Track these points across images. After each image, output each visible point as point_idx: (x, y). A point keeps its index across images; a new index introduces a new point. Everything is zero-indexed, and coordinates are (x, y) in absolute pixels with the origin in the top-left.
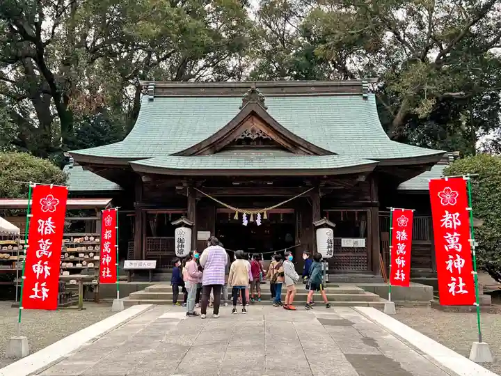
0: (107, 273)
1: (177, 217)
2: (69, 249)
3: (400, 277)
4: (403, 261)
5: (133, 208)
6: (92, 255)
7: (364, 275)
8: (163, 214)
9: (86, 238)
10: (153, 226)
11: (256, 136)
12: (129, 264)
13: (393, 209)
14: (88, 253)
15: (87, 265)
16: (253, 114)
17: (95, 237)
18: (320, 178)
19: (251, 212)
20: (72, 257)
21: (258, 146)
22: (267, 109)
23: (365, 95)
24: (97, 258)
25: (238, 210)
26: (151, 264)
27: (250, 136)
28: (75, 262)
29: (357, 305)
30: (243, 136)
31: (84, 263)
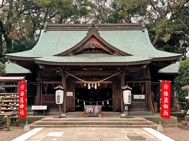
0: (22, 113)
1: (56, 85)
2: (4, 101)
3: (166, 114)
4: (167, 106)
5: (36, 81)
6: (15, 103)
7: (144, 112)
8: (50, 84)
9: (13, 95)
10: (46, 89)
11: (94, 47)
12: (34, 108)
13: (161, 81)
14: (13, 103)
15: (13, 108)
16: (93, 36)
17: (17, 95)
18: (125, 66)
19: (92, 83)
20: (6, 104)
21: (95, 52)
22: (99, 34)
23: (143, 30)
24: (18, 105)
25: (86, 82)
26: (45, 108)
27: (92, 47)
28: (7, 107)
29: (143, 127)
30: (88, 47)
31: (12, 107)
